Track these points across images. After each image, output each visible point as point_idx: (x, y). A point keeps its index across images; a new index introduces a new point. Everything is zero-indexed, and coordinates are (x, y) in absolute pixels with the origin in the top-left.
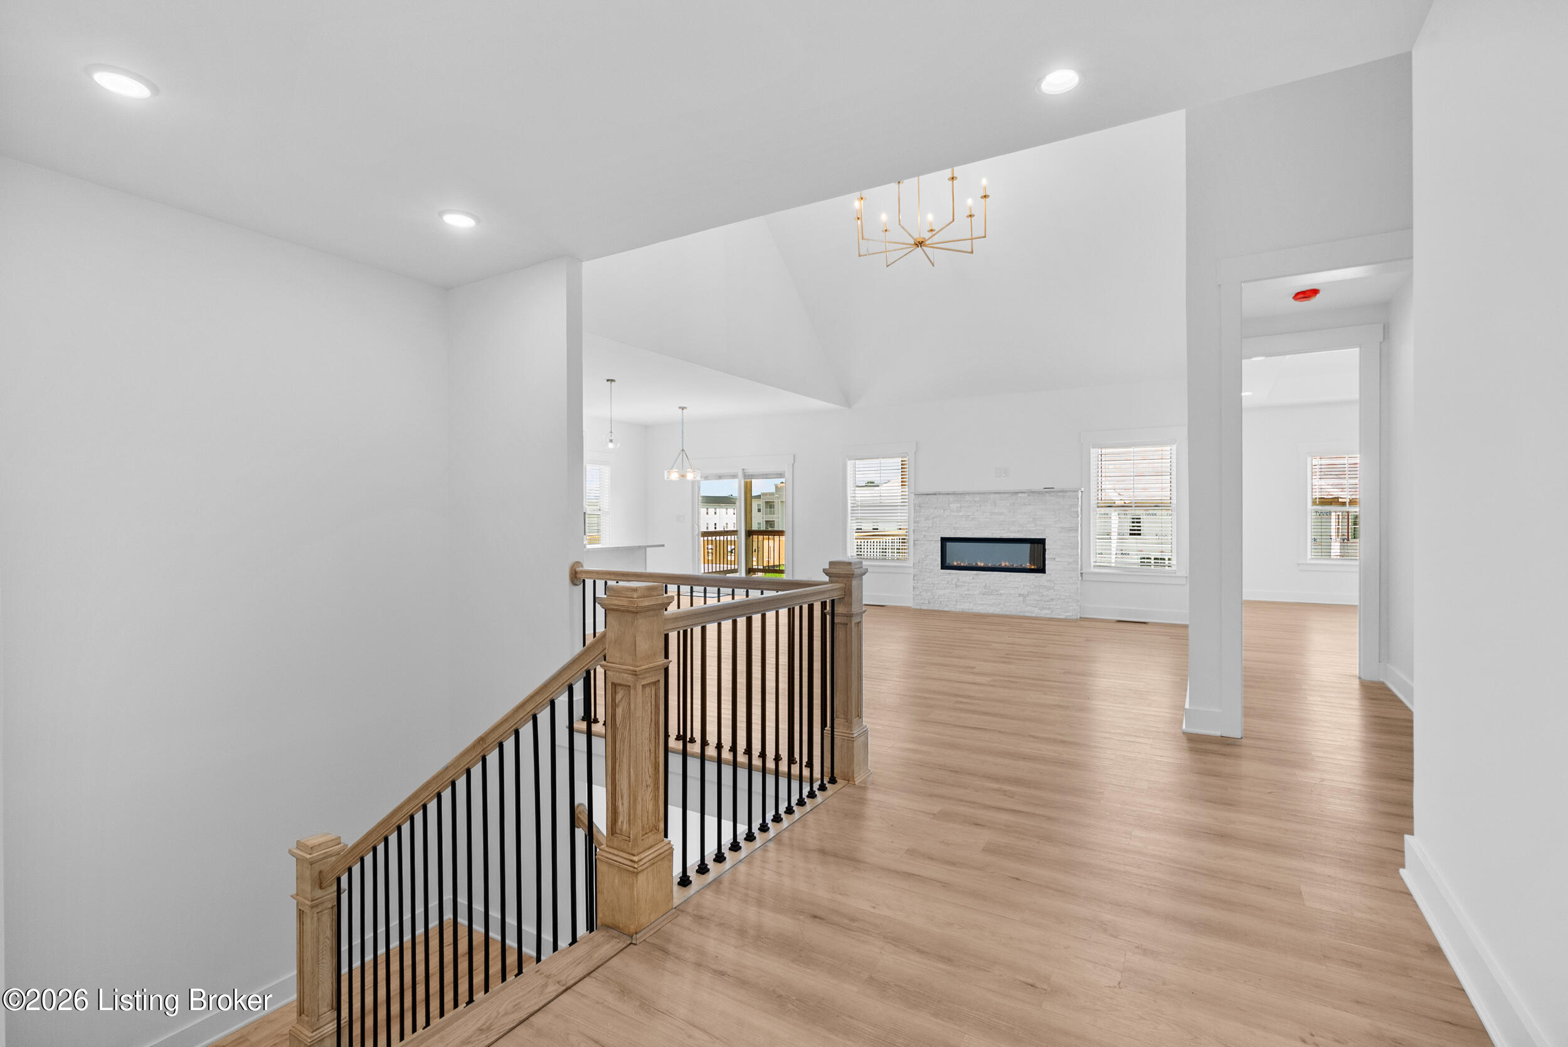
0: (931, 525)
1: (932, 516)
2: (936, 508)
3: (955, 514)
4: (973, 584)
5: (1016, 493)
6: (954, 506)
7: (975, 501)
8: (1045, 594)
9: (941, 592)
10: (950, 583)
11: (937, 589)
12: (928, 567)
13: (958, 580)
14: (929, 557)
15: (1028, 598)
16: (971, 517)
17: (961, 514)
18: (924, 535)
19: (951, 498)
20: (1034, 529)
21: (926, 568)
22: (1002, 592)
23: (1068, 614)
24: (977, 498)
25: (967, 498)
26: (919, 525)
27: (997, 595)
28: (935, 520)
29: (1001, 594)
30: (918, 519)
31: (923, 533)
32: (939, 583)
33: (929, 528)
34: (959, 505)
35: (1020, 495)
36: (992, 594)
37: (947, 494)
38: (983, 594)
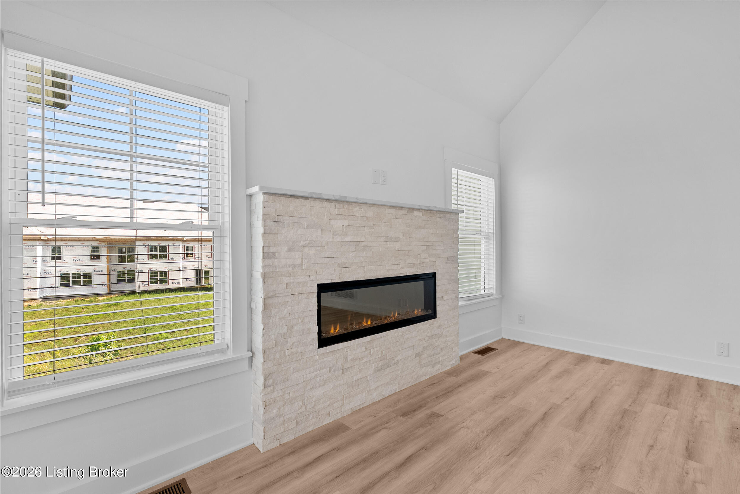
0: (298, 262)
1: (302, 243)
2: (308, 227)
3: (339, 239)
4: (365, 360)
5: (412, 210)
6: (337, 224)
7: (367, 218)
8: (437, 344)
9: (319, 392)
10: (333, 370)
11: (311, 389)
12: (294, 350)
13: (345, 358)
14: (296, 328)
15: (423, 356)
16: (363, 244)
17: (348, 239)
18: (287, 284)
19: (333, 209)
20: (428, 260)
21: (292, 354)
22: (399, 358)
23: (452, 363)
24: (370, 212)
25: (358, 211)
26: (276, 262)
27: (394, 364)
28: (306, 250)
29: (397, 363)
30: (273, 250)
31: (286, 280)
32: (316, 377)
33: (294, 267)
34: (346, 223)
35: (416, 213)
36: (388, 367)
37: (328, 200)
38: (379, 370)
